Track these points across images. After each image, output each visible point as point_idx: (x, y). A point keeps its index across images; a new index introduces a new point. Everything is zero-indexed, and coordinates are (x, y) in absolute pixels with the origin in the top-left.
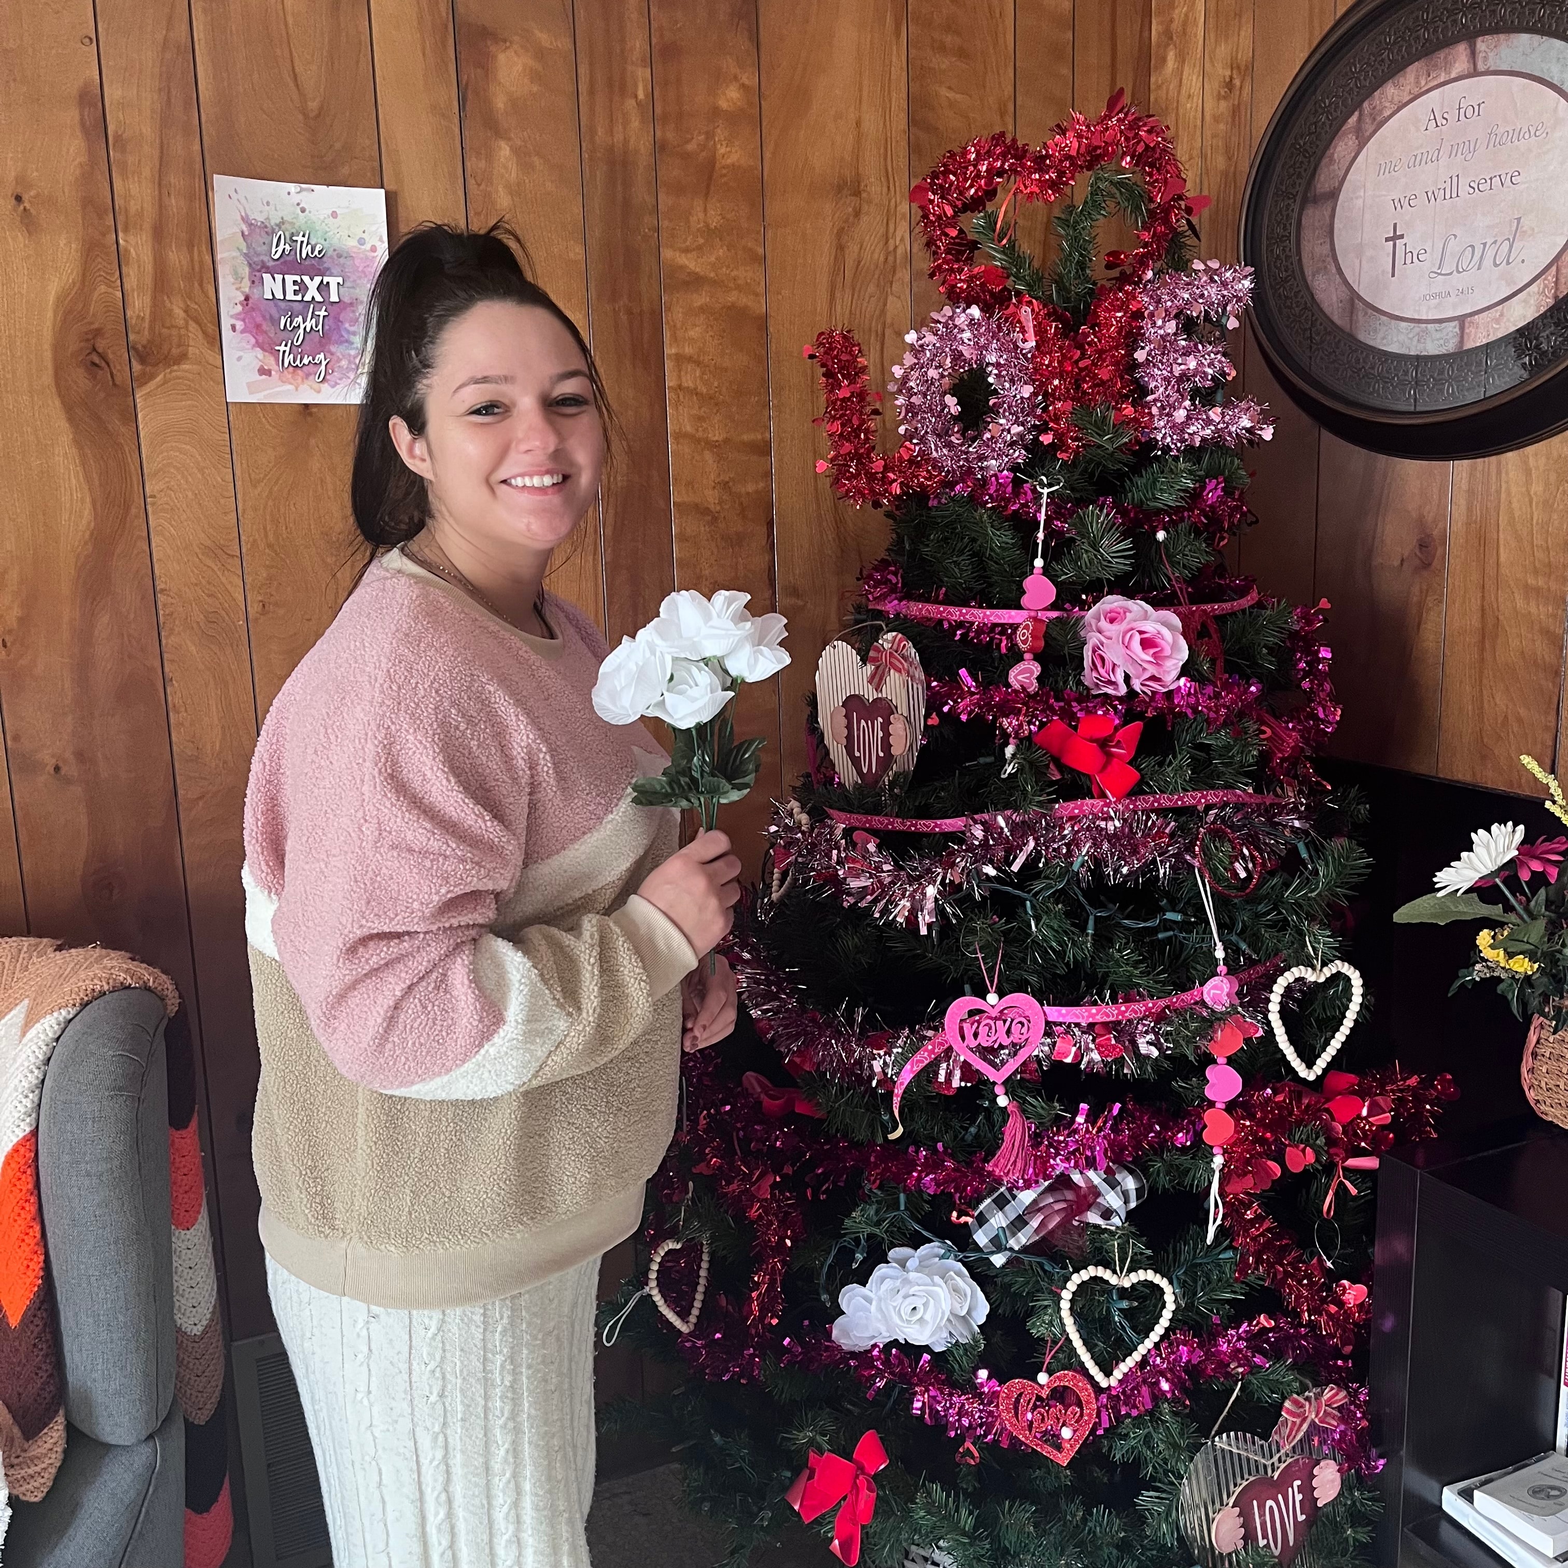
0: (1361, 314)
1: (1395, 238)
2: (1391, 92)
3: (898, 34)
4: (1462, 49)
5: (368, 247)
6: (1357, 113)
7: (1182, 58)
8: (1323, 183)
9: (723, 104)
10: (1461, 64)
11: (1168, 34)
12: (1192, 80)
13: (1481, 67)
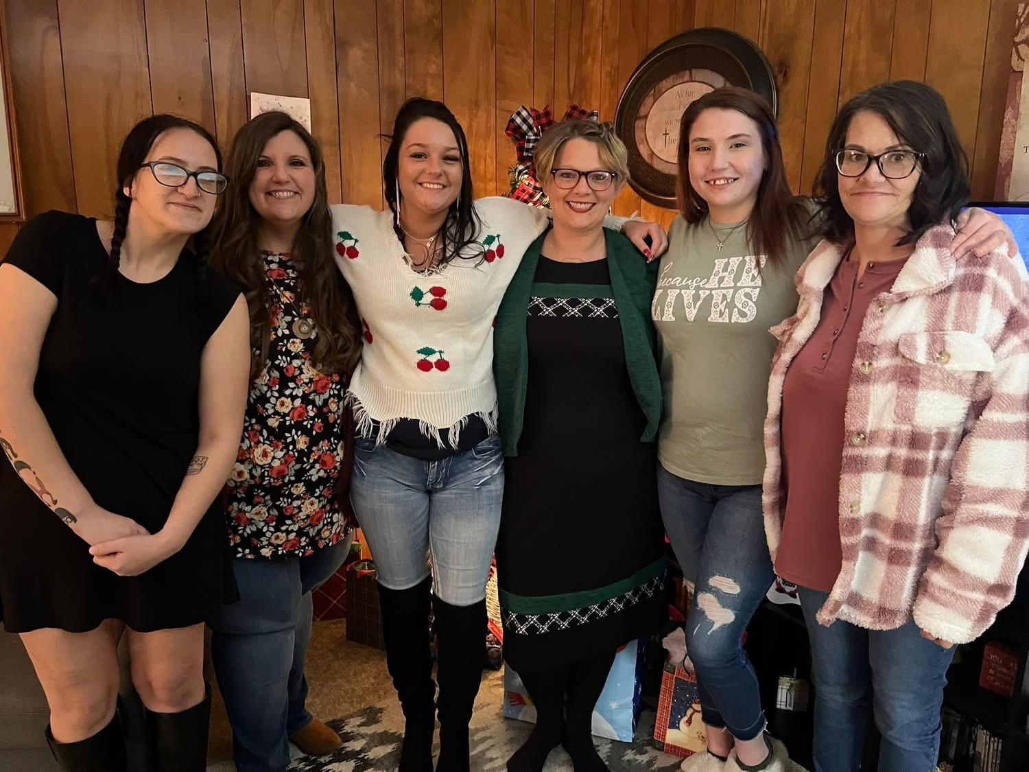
0: (655, 160)
1: (666, 134)
2: (664, 84)
3: (492, 48)
4: (687, 72)
5: (303, 120)
6: (653, 90)
7: (594, 60)
8: (642, 112)
9: (431, 71)
10: (687, 78)
11: (588, 52)
12: (597, 68)
13: (693, 79)
